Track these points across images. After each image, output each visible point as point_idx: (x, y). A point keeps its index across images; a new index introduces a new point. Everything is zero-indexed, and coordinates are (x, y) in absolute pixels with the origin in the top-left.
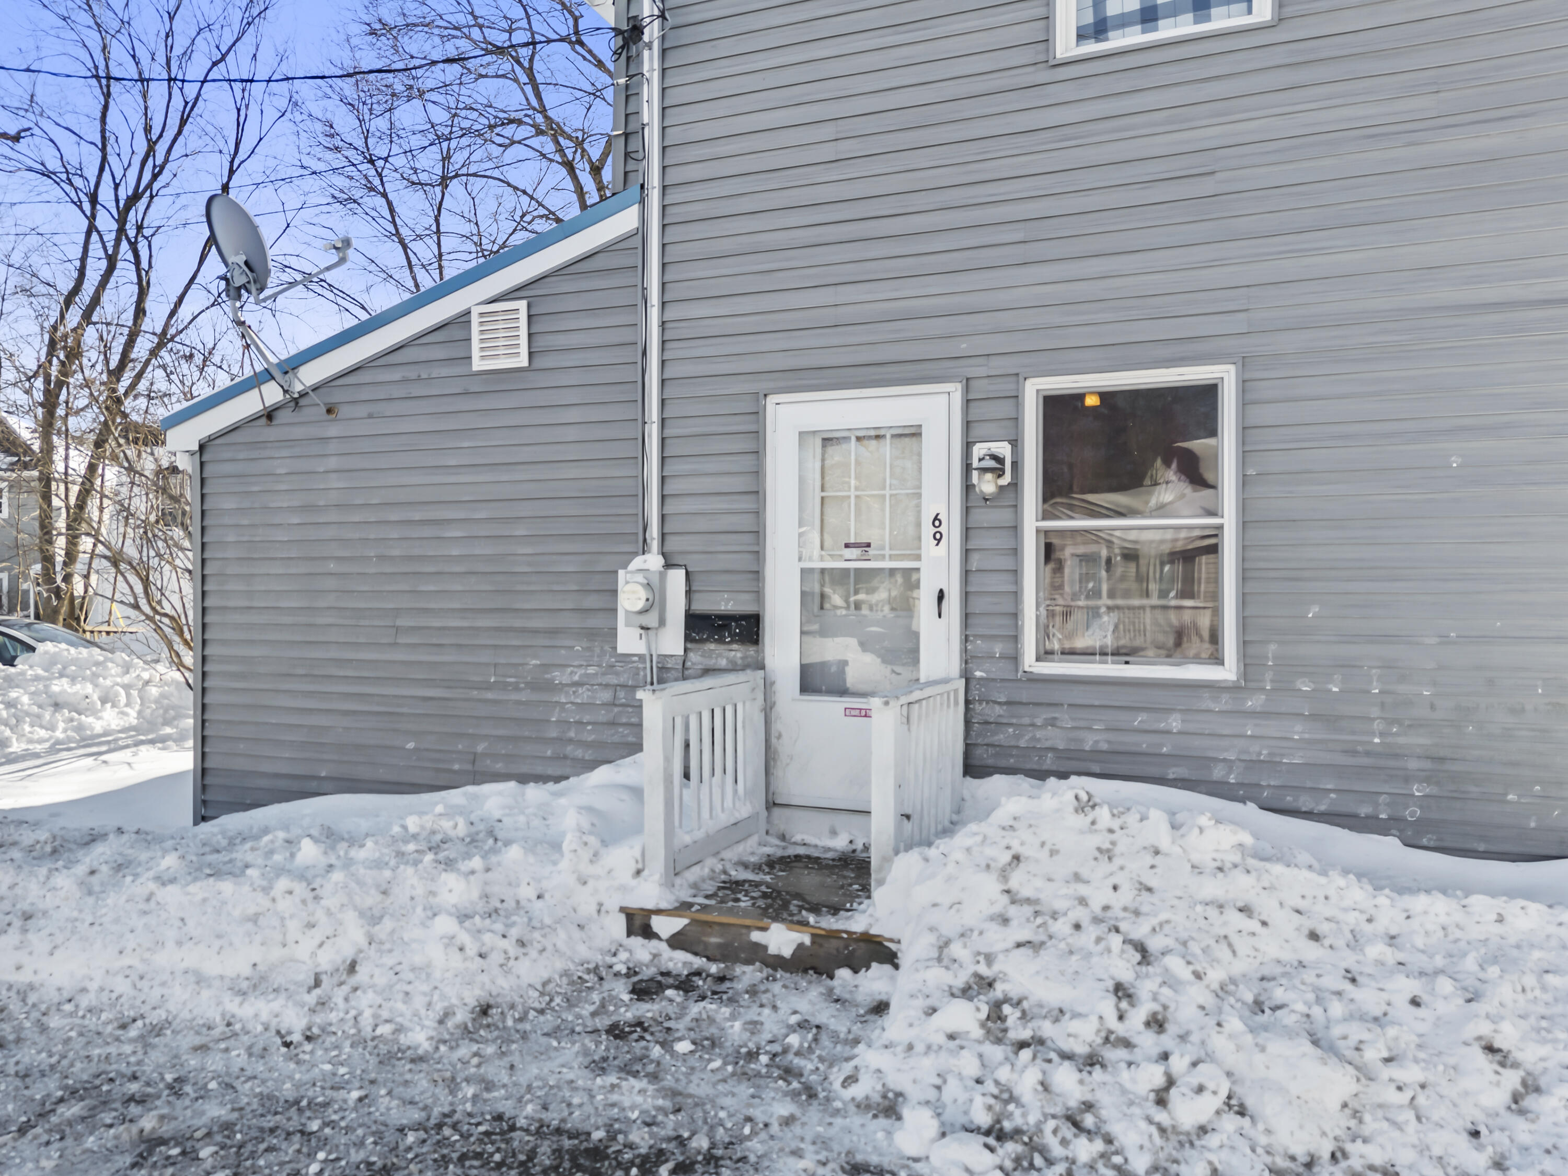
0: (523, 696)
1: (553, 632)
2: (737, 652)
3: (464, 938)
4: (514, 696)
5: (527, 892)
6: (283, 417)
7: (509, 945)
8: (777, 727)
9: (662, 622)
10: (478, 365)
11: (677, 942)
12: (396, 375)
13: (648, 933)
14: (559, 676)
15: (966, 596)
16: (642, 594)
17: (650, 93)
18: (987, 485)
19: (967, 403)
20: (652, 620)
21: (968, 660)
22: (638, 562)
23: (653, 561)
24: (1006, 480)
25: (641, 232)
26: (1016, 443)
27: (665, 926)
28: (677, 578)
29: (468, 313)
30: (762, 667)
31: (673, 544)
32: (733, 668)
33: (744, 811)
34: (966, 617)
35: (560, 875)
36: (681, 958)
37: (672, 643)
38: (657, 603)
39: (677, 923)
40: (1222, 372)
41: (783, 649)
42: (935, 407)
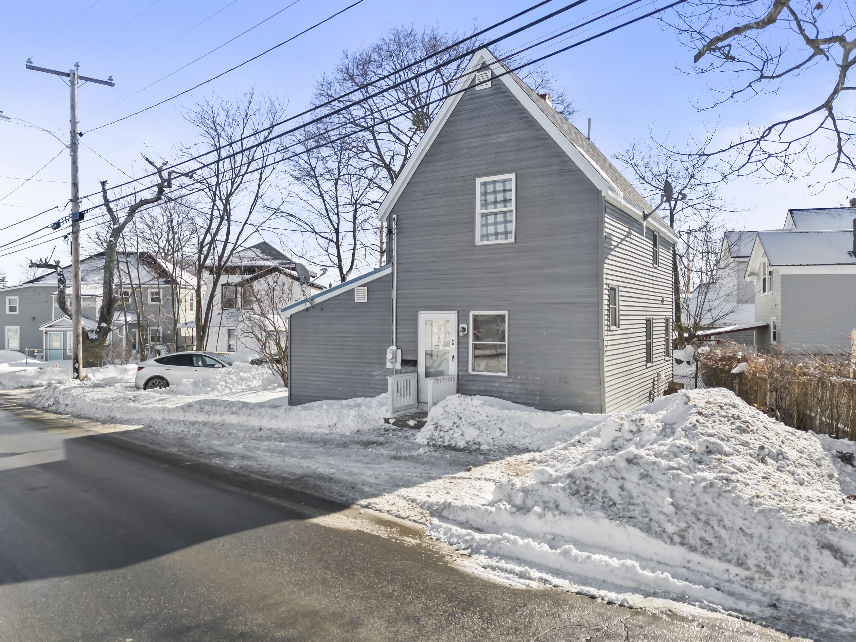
0: (366, 378)
1: (372, 363)
2: (412, 368)
3: (355, 420)
4: (364, 378)
5: (366, 415)
6: (310, 310)
7: (362, 422)
8: (420, 385)
9: (396, 361)
10: (356, 301)
11: (393, 424)
12: (337, 302)
13: (388, 423)
14: (374, 373)
15: (458, 357)
16: (391, 355)
17: (394, 243)
18: (461, 334)
19: (458, 316)
20: (394, 361)
21: (458, 371)
22: (391, 348)
23: (394, 348)
24: (466, 333)
25: (392, 273)
26: (468, 325)
27: (391, 421)
28: (399, 351)
29: (354, 289)
30: (417, 372)
31: (399, 344)
32: (411, 372)
33: (412, 403)
34: (458, 362)
35: (372, 412)
36: (394, 427)
37: (398, 366)
38: (395, 357)
39: (393, 421)
40: (505, 313)
41: (421, 368)
42: (452, 316)
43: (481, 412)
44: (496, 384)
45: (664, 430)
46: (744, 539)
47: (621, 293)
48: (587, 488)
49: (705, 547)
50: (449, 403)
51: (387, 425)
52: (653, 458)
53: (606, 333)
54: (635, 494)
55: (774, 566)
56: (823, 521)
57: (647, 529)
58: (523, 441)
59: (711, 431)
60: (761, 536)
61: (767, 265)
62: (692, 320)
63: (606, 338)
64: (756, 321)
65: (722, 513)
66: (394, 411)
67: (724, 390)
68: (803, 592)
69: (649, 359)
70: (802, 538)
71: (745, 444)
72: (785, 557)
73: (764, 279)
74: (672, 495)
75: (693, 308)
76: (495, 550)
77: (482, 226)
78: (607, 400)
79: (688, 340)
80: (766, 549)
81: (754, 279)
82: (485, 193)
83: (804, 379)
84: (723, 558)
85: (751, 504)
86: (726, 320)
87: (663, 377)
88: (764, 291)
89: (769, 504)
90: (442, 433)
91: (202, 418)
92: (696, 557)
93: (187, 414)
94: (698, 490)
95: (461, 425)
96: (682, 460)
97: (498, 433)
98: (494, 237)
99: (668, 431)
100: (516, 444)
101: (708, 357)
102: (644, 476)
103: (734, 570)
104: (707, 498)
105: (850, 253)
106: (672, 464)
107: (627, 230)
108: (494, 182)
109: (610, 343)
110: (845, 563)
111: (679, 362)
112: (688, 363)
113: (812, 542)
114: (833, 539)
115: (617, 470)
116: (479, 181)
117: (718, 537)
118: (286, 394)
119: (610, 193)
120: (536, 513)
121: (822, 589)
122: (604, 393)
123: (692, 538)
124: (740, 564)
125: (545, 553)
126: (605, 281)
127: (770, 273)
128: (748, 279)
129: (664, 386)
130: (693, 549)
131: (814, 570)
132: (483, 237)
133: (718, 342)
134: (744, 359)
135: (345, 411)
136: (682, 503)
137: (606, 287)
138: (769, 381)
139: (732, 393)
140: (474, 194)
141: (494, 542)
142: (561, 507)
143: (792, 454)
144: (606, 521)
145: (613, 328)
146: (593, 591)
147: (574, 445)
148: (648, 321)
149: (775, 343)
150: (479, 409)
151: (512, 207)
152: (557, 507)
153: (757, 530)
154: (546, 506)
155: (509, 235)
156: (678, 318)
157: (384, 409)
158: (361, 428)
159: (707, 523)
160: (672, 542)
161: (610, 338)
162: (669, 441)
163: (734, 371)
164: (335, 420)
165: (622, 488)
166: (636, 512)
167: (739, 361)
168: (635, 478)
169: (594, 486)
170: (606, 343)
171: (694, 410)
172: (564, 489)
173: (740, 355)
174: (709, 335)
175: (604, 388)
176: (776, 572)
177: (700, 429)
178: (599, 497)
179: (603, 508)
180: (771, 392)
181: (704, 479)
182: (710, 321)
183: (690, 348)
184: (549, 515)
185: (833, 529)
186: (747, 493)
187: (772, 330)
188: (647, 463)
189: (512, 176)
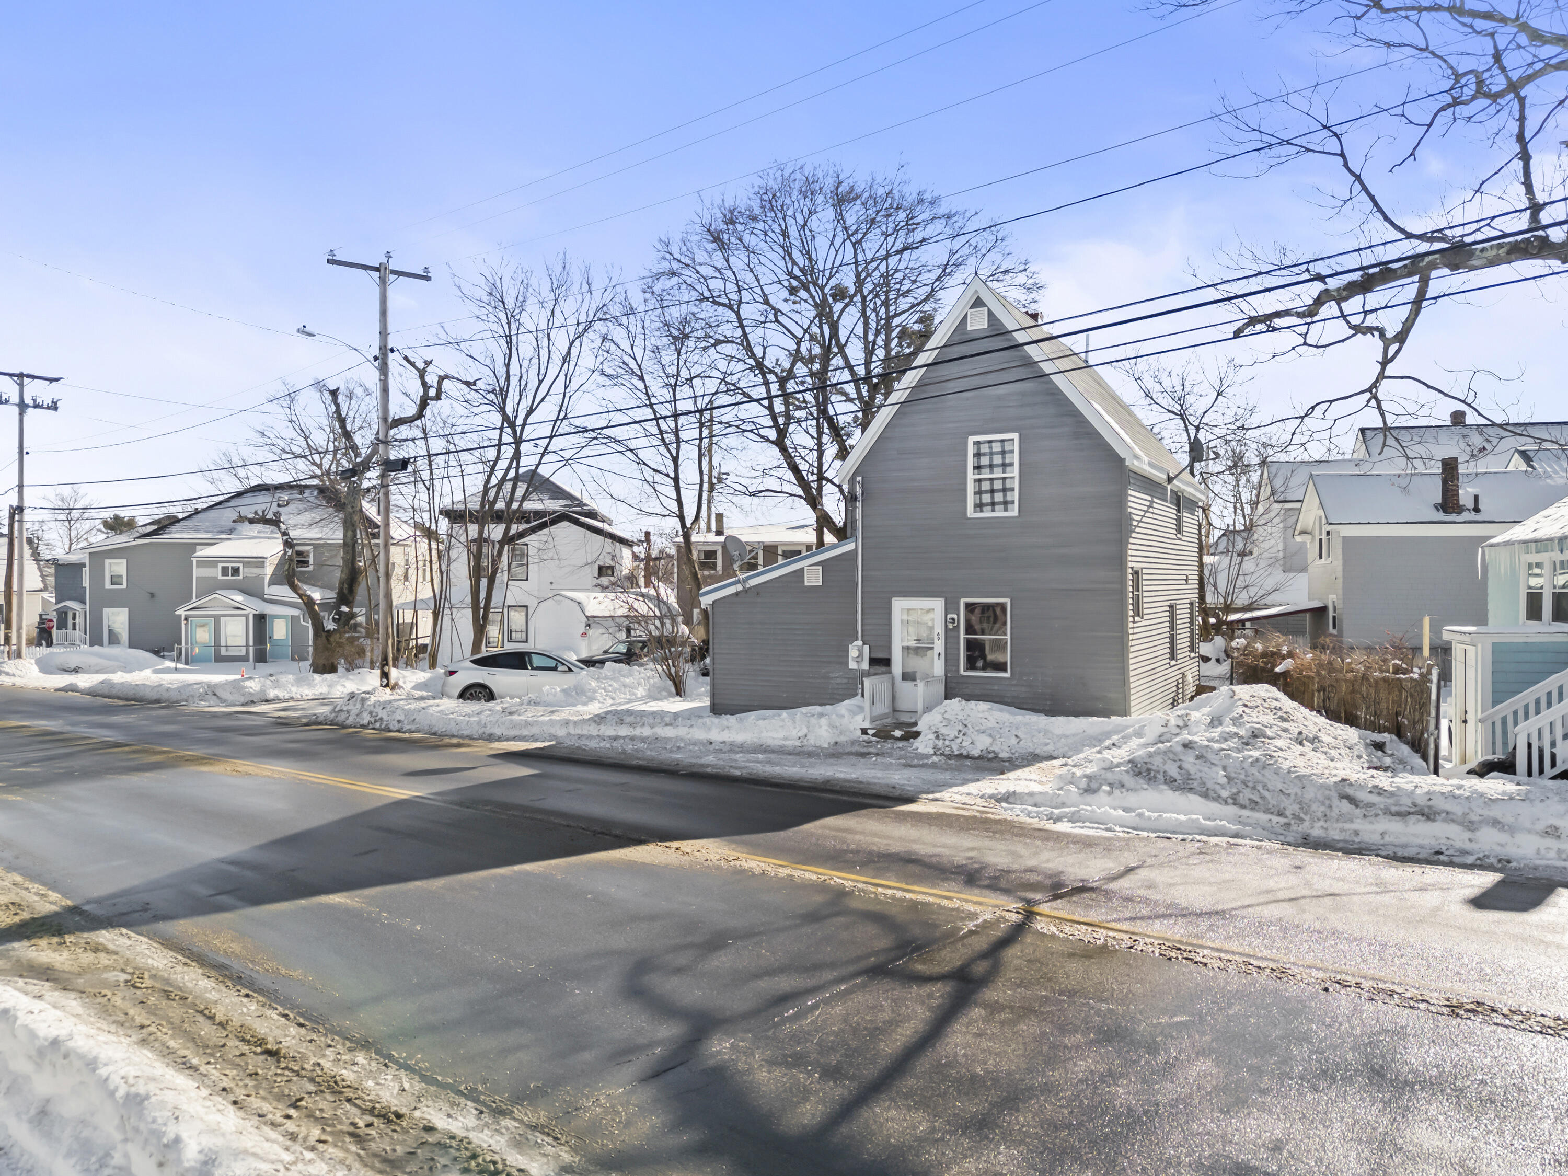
0: (821, 681)
1: (828, 662)
2: (884, 669)
3: (829, 730)
4: (818, 681)
5: (839, 725)
6: (741, 595)
7: (837, 732)
8: (896, 689)
9: (862, 660)
10: (806, 583)
11: (873, 735)
12: (779, 585)
13: (867, 734)
14: (831, 675)
15: (946, 654)
16: (856, 652)
17: (859, 512)
18: (950, 626)
19: (946, 604)
20: (859, 659)
21: (946, 671)
22: (855, 643)
23: (860, 643)
24: (956, 624)
25: (856, 551)
26: (958, 616)
27: (871, 732)
28: (867, 648)
29: (803, 568)
30: (891, 673)
31: (865, 638)
32: (883, 673)
33: (887, 711)
34: (946, 661)
35: (845, 721)
36: (874, 739)
37: (865, 666)
38: (861, 655)
39: (873, 731)
40: (1007, 601)
41: (897, 668)
42: (938, 604)
43: (990, 718)
44: (996, 687)
45: (1212, 722)
46: (1283, 797)
47: (1145, 577)
48: (1149, 770)
49: (1253, 805)
50: (948, 709)
51: (865, 737)
52: (1206, 743)
53: (1131, 625)
54: (1192, 771)
55: (1306, 814)
56: (1344, 780)
57: (1205, 795)
58: (1046, 748)
59: (1255, 720)
60: (1296, 794)
61: (1324, 521)
62: (1222, 600)
63: (1131, 631)
64: (1309, 600)
65: (1265, 780)
66: (873, 720)
67: (1267, 686)
68: (1326, 829)
69: (1173, 656)
70: (1327, 792)
71: (1285, 730)
72: (1314, 807)
73: (1321, 540)
74: (1224, 768)
75: (1222, 586)
76: (1075, 817)
77: (975, 493)
78: (1132, 704)
79: (1217, 628)
80: (1300, 803)
81: (1307, 538)
82: (978, 455)
83: (1350, 675)
84: (1267, 811)
85: (1289, 772)
86: (1268, 600)
87: (1189, 678)
88: (1321, 557)
89: (1303, 771)
90: (947, 743)
91: (624, 731)
92: (1245, 813)
93: (603, 727)
94: (1246, 765)
95: (969, 733)
96: (1232, 743)
97: (1014, 741)
98: (989, 508)
99: (1216, 723)
100: (1037, 751)
101: (1245, 651)
102: (1198, 757)
103: (1275, 819)
104: (1254, 771)
105: (1437, 507)
106: (1224, 746)
107: (1149, 498)
108: (990, 442)
109: (1136, 636)
110: (1357, 806)
111: (1206, 659)
112: (1218, 661)
113: (1334, 795)
114: (1350, 791)
115: (1174, 754)
116: (972, 439)
117: (1262, 797)
118: (708, 703)
119: (1136, 463)
120: (1105, 791)
121: (1340, 825)
122: (1130, 695)
123: (1242, 799)
124: (1280, 814)
125: (1121, 816)
126: (1130, 565)
127: (1328, 533)
128: (1298, 539)
129: (1191, 689)
130: (1243, 807)
131: (1335, 814)
132: (979, 506)
133: (1257, 631)
134: (1290, 655)
135: (813, 721)
136: (1233, 775)
137: (1130, 571)
138: (1317, 679)
139: (1275, 689)
140: (966, 455)
141: (1074, 813)
142: (1127, 784)
143: (1326, 739)
144: (1171, 792)
145: (1137, 619)
146: (1169, 835)
147: (1108, 748)
148: (1171, 607)
149: (1335, 632)
150: (986, 715)
151: (1015, 472)
152: (1123, 786)
153: (1293, 790)
154: (1111, 785)
155: (1010, 506)
156: (1202, 598)
157: (859, 718)
158: (838, 740)
159: (1254, 788)
160: (1226, 802)
161: (1136, 630)
162: (1220, 729)
163: (1278, 670)
164: (805, 731)
165: (1180, 768)
166: (1195, 784)
167: (1284, 658)
168: (1191, 759)
169: (1154, 768)
170: (1131, 637)
171: (1240, 703)
172: (1127, 772)
173: (1285, 650)
174: (1242, 622)
175: (1129, 689)
176: (1307, 818)
177: (1246, 718)
178: (1160, 776)
179: (1165, 783)
180: (1319, 691)
181: (1251, 757)
182: (1246, 603)
183: (1219, 641)
184: (1117, 792)
185: (1351, 785)
186: (1286, 765)
187: (1331, 614)
188: (1202, 747)
189: (1015, 436)
